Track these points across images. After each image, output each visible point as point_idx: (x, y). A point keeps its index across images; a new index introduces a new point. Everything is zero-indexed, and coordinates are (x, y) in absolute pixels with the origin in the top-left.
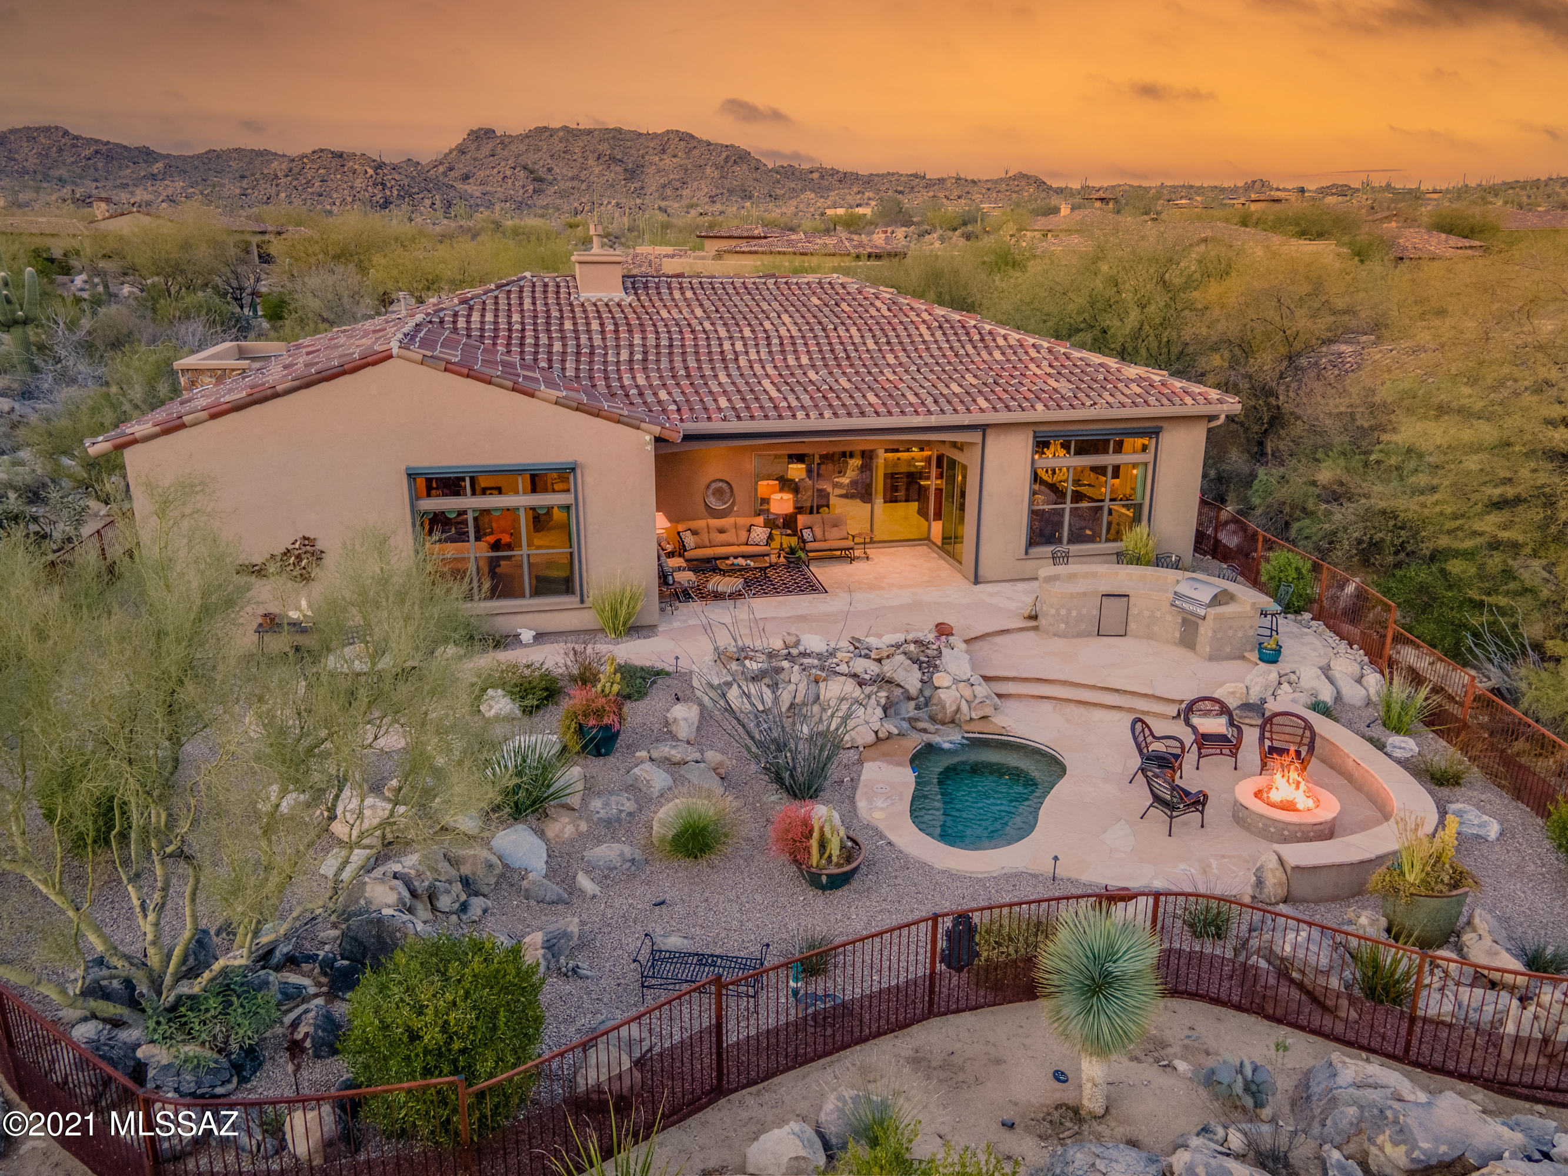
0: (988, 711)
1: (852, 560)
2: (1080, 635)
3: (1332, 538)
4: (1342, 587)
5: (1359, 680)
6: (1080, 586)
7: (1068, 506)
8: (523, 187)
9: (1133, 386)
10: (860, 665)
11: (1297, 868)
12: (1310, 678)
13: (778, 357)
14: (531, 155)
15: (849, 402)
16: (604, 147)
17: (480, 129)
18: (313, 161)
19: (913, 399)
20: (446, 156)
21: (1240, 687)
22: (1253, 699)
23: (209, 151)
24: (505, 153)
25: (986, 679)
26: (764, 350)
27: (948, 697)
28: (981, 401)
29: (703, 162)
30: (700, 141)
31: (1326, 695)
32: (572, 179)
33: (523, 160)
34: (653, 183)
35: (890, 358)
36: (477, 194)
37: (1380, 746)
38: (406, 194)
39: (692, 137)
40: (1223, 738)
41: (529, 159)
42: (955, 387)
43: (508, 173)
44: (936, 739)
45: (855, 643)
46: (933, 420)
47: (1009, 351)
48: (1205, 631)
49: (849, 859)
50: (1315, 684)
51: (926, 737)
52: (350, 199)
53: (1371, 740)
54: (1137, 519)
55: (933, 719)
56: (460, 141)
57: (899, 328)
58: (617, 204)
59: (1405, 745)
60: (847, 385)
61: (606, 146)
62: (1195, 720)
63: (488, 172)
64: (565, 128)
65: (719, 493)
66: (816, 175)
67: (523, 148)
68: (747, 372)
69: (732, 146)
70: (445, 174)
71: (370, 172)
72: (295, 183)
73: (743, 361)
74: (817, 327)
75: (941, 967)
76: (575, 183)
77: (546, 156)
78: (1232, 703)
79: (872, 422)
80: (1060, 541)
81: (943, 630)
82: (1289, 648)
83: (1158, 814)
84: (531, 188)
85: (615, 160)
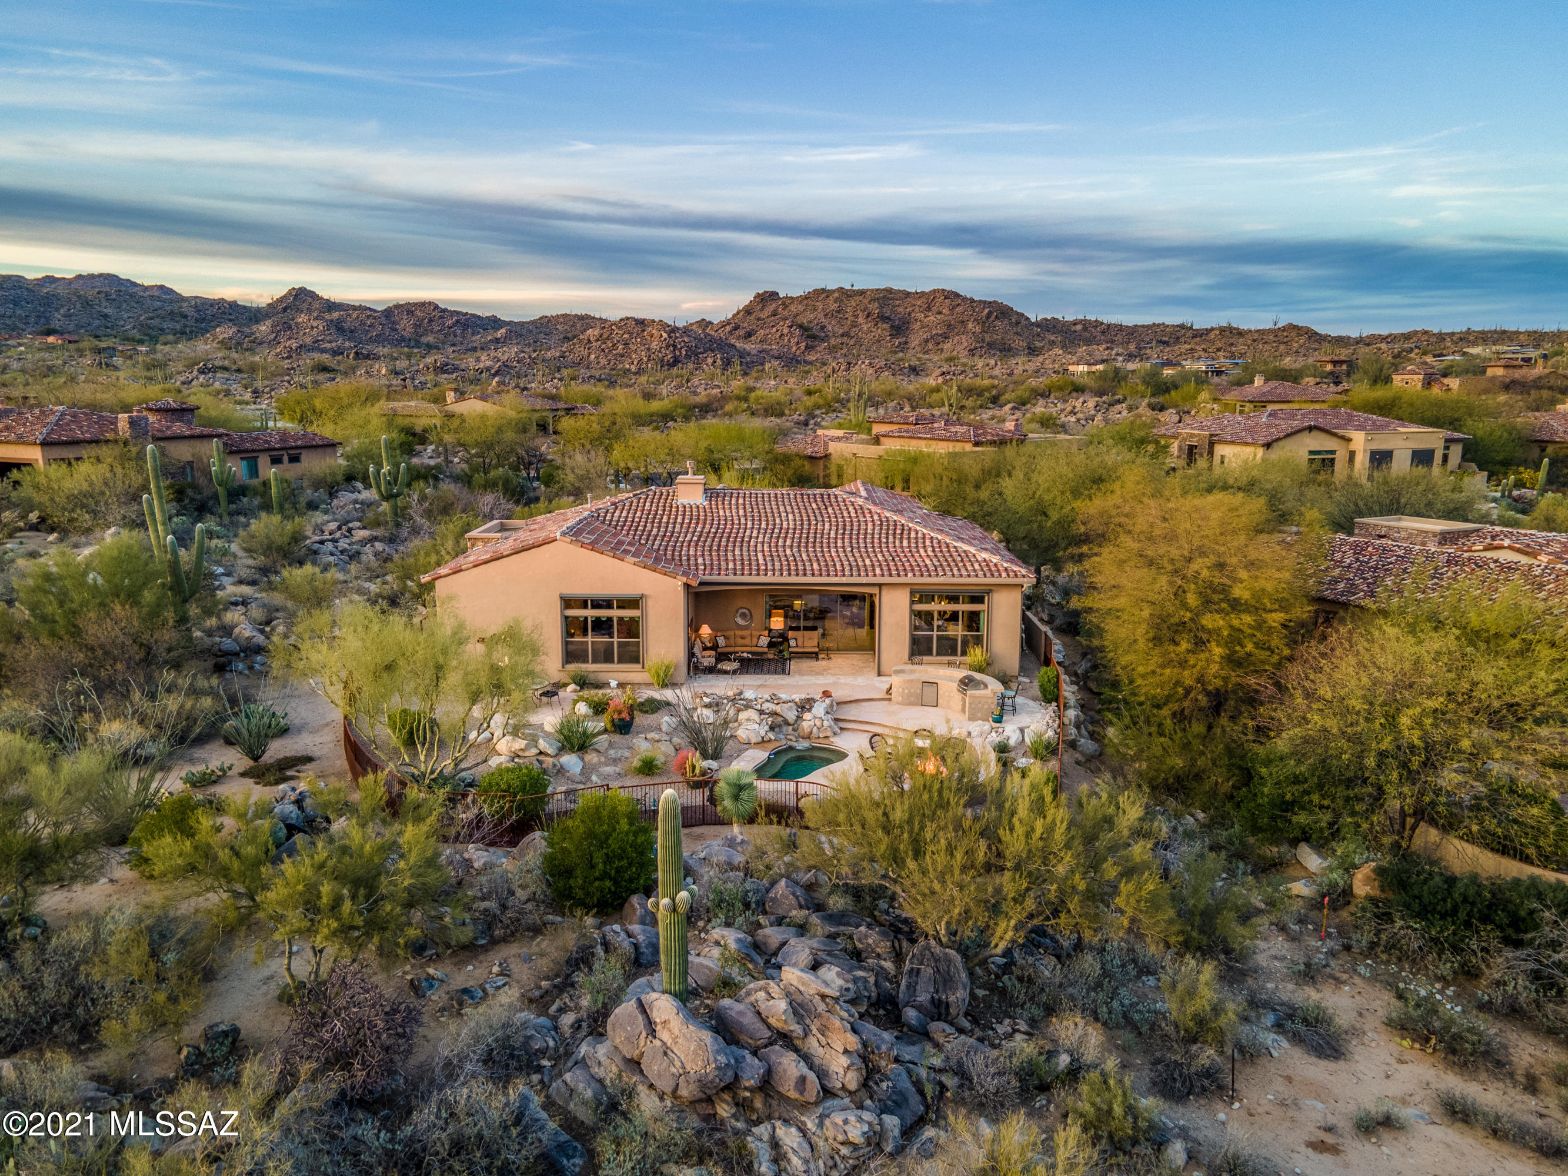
0: (829, 734)
1: (817, 659)
2: (911, 704)
6: (914, 677)
7: (933, 633)
8: (797, 344)
10: (766, 706)
14: (807, 314)
15: (801, 568)
16: (874, 306)
17: (766, 292)
18: (619, 328)
20: (733, 317)
24: (785, 313)
27: (808, 725)
29: (965, 318)
30: (964, 299)
32: (842, 335)
33: (800, 319)
34: (915, 340)
36: (754, 352)
38: (692, 354)
39: (957, 295)
41: (805, 318)
42: (867, 561)
43: (786, 331)
44: (794, 744)
45: (771, 696)
51: (789, 743)
52: (645, 359)
54: (978, 643)
55: (796, 735)
56: (747, 303)
60: (805, 558)
61: (876, 305)
63: (767, 331)
64: (841, 289)
65: (743, 615)
66: (1079, 327)
67: (801, 308)
69: (995, 302)
70: (730, 332)
71: (665, 335)
72: (603, 346)
75: (707, 803)
76: (844, 339)
77: (821, 315)
80: (931, 654)
81: (826, 694)
84: (803, 345)
85: (883, 318)
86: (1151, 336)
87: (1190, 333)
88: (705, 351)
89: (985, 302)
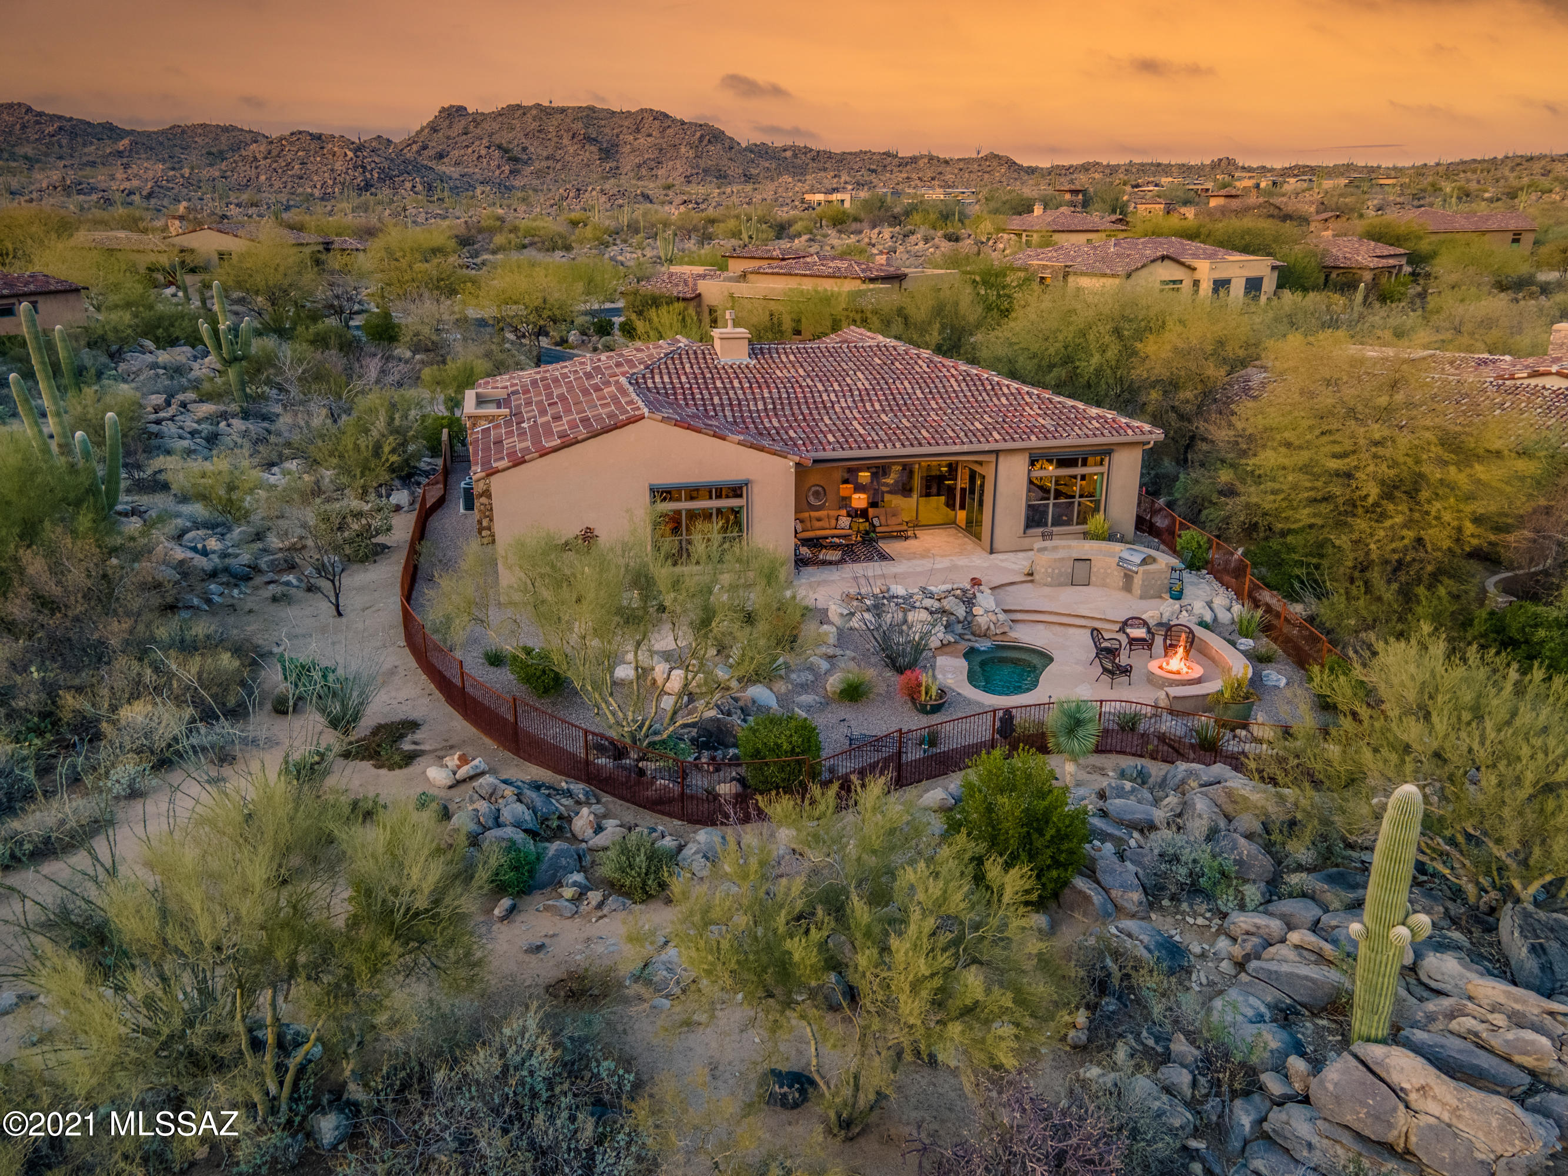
0: (1006, 629)
1: (906, 538)
2: (1061, 585)
3: (1227, 520)
4: (1232, 554)
5: (1229, 610)
6: (1061, 554)
7: (1051, 502)
8: (499, 167)
9: (1094, 422)
10: (928, 603)
11: (1175, 697)
12: (1199, 607)
13: (860, 404)
14: (504, 133)
15: (911, 437)
16: (578, 126)
17: (452, 107)
18: (291, 143)
19: (952, 434)
20: (418, 133)
21: (1156, 613)
22: (1164, 620)
23: (174, 127)
24: (478, 131)
25: (1005, 611)
26: (850, 400)
27: (982, 620)
28: (995, 434)
29: (677, 142)
30: (674, 120)
31: (1208, 617)
32: (547, 158)
33: (497, 139)
34: (628, 163)
35: (933, 402)
36: (455, 175)
37: (1233, 644)
38: (386, 177)
39: (666, 116)
40: (1144, 640)
41: (503, 138)
42: (977, 424)
43: (483, 152)
44: (977, 645)
45: (923, 590)
46: (966, 448)
47: (1011, 398)
48: (1138, 580)
49: (941, 698)
50: (1202, 611)
51: (970, 644)
52: (330, 182)
53: (1229, 641)
54: (1096, 510)
55: (973, 634)
56: (431, 118)
57: (937, 381)
58: (602, 191)
59: (1247, 643)
60: (908, 425)
61: (580, 125)
62: (1128, 630)
63: (462, 152)
64: (538, 106)
65: (816, 494)
66: (789, 154)
67: (496, 126)
68: (842, 416)
69: (706, 125)
70: (418, 152)
71: (350, 154)
72: (275, 165)
73: (837, 406)
74: (882, 382)
75: (997, 736)
76: (550, 163)
77: (521, 135)
78: (1152, 623)
79: (926, 450)
80: (1046, 525)
81: (976, 582)
82: (1188, 591)
83: (1105, 678)
84: (507, 168)
85: (590, 140)
86: (860, 164)
87: (896, 161)
88: (401, 174)
89: (696, 124)
